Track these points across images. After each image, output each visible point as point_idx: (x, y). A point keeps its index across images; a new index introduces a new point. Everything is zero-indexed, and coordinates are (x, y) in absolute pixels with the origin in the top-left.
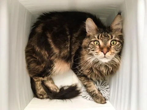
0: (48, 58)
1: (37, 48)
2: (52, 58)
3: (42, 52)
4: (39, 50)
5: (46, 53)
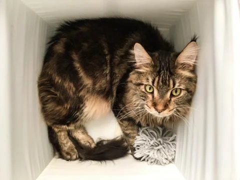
0: (74, 93)
1: (57, 78)
4: (60, 81)
5: (72, 85)
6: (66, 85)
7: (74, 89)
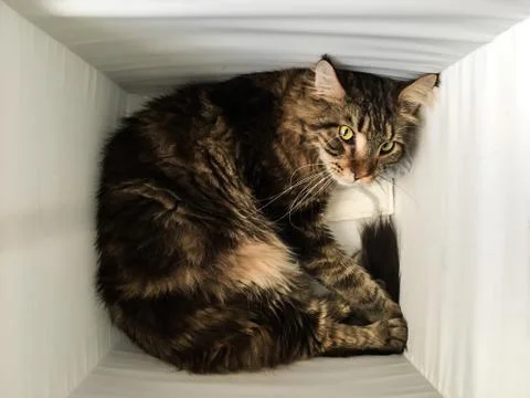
1: (182, 342)
2: (221, 295)
3: (197, 329)
4: (189, 337)
5: (201, 313)
6: (200, 325)
7: (210, 310)
